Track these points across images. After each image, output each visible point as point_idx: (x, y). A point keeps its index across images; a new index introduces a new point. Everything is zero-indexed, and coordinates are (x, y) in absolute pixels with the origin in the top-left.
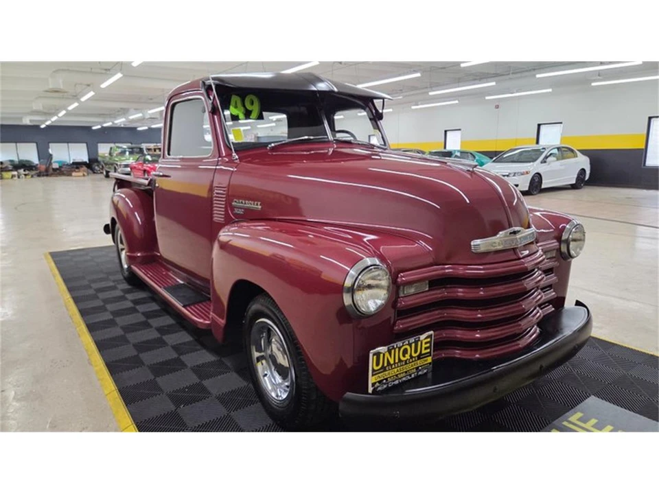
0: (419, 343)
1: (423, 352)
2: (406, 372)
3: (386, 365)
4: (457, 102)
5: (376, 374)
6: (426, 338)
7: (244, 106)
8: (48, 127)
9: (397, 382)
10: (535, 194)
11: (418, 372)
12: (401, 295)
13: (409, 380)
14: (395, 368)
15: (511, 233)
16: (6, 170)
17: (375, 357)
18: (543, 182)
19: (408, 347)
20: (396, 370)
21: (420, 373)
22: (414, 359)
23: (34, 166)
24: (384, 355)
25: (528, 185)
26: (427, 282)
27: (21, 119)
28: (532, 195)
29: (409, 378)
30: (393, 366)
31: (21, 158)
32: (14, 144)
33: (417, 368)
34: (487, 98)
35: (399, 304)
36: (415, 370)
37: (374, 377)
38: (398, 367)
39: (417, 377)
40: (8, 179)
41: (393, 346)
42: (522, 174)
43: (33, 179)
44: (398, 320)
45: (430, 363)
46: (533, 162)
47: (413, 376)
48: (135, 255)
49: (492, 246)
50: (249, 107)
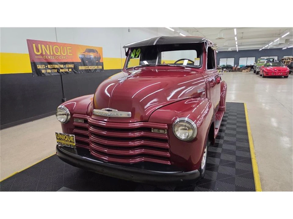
0: (70, 137)
1: (72, 140)
2: (67, 144)
3: (60, 138)
5: (58, 140)
9: (64, 145)
14: (63, 141)
15: (106, 110)
19: (66, 136)
21: (71, 147)
22: (69, 141)
23: (231, 67)
24: (59, 135)
26: (83, 120)
33: (71, 145)
35: (74, 123)
39: (70, 148)
44: (74, 129)
45: (75, 146)
47: (69, 147)
49: (98, 113)
50: (137, 53)
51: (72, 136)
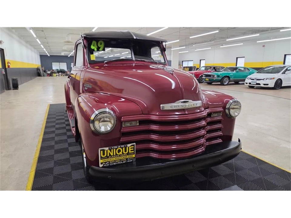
0: (127, 148)
1: (130, 152)
2: (120, 160)
3: (108, 155)
4: (242, 44)
5: (102, 159)
6: (131, 146)
7: (97, 45)
8: (70, 56)
9: (115, 164)
10: (278, 89)
11: (127, 161)
12: (123, 126)
13: (121, 164)
14: (114, 157)
15: (182, 102)
16: (55, 73)
17: (102, 152)
18: (283, 83)
19: (121, 149)
20: (114, 158)
21: (128, 161)
22: (124, 155)
23: (65, 72)
24: (107, 151)
25: (274, 84)
26: (138, 121)
27: (61, 53)
28: (276, 89)
29: (122, 163)
30: (113, 157)
31: (61, 68)
32: (59, 63)
33: (127, 159)
34: (258, 42)
35: (122, 130)
36: (125, 160)
37: (102, 160)
38: (115, 157)
39: (126, 163)
40: (55, 76)
41: (112, 148)
42: (271, 79)
43: (64, 77)
44: (122, 137)
45: (134, 158)
46: (278, 73)
47: (124, 162)
48: (69, 106)
49: (171, 108)
50: (99, 46)
51: (132, 146)
